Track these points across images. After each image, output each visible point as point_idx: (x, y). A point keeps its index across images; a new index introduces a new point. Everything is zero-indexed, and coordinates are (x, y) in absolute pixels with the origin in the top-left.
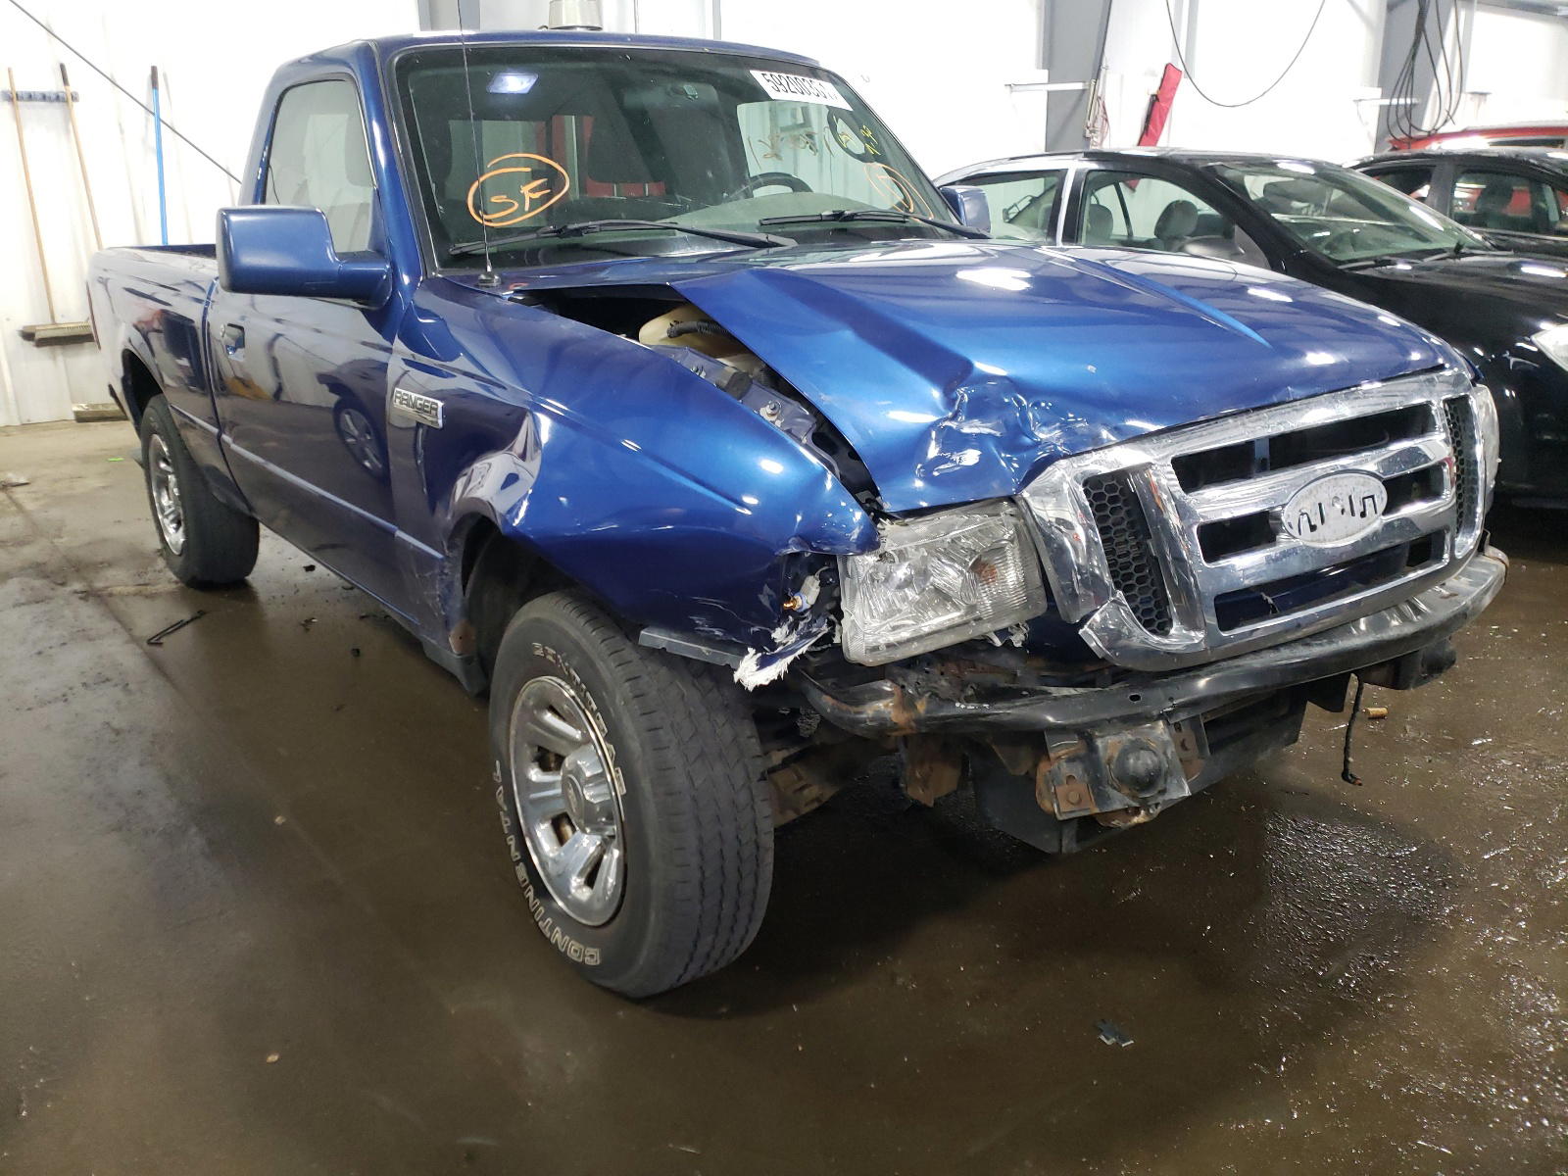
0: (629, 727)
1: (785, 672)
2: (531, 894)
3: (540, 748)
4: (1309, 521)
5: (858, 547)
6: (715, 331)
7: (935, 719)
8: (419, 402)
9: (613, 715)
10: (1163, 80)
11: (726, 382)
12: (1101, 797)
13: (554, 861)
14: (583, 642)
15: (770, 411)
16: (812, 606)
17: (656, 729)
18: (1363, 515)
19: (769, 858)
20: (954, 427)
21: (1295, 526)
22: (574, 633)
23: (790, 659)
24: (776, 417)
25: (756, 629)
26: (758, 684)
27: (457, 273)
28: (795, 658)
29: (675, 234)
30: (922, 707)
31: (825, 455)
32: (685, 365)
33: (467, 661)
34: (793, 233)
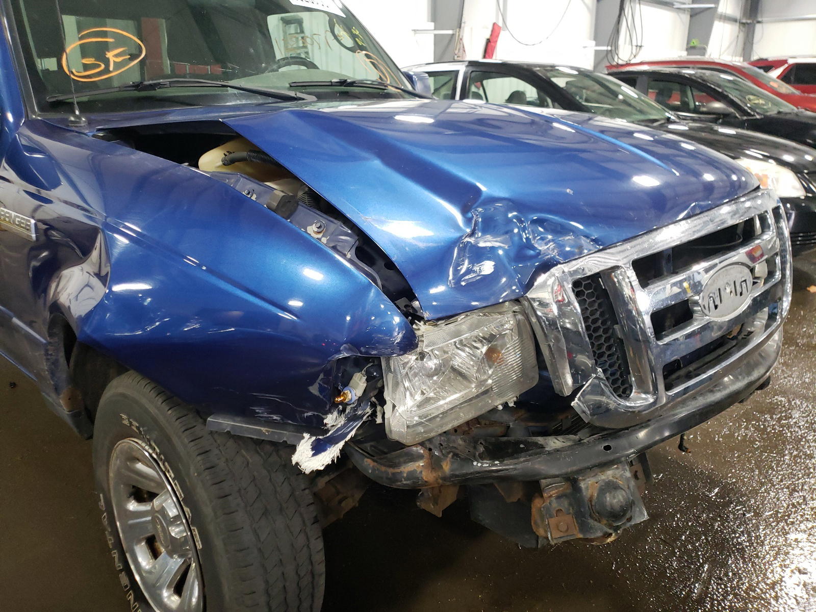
0: (202, 494)
1: (338, 457)
2: (131, 598)
3: (134, 487)
4: (714, 302)
5: (401, 350)
6: (264, 160)
7: (457, 476)
8: (17, 219)
9: (188, 484)
10: (492, 31)
11: (275, 204)
12: (583, 527)
13: (150, 572)
14: (162, 420)
15: (316, 230)
16: (359, 397)
17: (226, 496)
18: (741, 294)
19: (322, 581)
20: (473, 242)
21: (707, 307)
22: (152, 410)
23: (341, 444)
24: (321, 234)
25: (310, 414)
26: (315, 469)
27: (53, 116)
28: (346, 442)
29: (227, 91)
30: (447, 467)
31: (367, 268)
32: (237, 188)
33: (75, 416)
34: (314, 92)
